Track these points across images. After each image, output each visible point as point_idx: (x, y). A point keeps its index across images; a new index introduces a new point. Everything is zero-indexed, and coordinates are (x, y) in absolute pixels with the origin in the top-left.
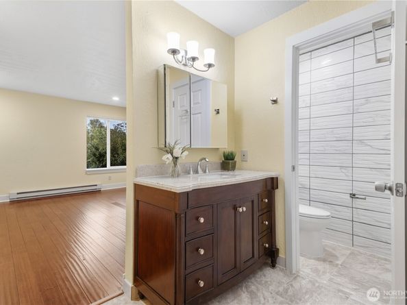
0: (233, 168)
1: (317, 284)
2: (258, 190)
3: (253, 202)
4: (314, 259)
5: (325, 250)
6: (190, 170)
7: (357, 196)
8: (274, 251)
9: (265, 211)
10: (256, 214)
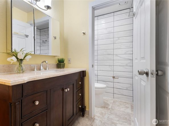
0: (63, 67)
1: (103, 122)
2: (76, 78)
3: (73, 84)
4: (100, 107)
5: (104, 102)
6: (34, 69)
7: (115, 77)
8: (83, 108)
9: (80, 88)
10: (75, 91)
